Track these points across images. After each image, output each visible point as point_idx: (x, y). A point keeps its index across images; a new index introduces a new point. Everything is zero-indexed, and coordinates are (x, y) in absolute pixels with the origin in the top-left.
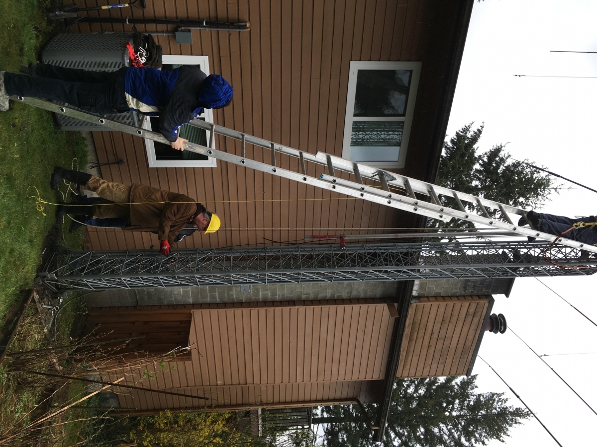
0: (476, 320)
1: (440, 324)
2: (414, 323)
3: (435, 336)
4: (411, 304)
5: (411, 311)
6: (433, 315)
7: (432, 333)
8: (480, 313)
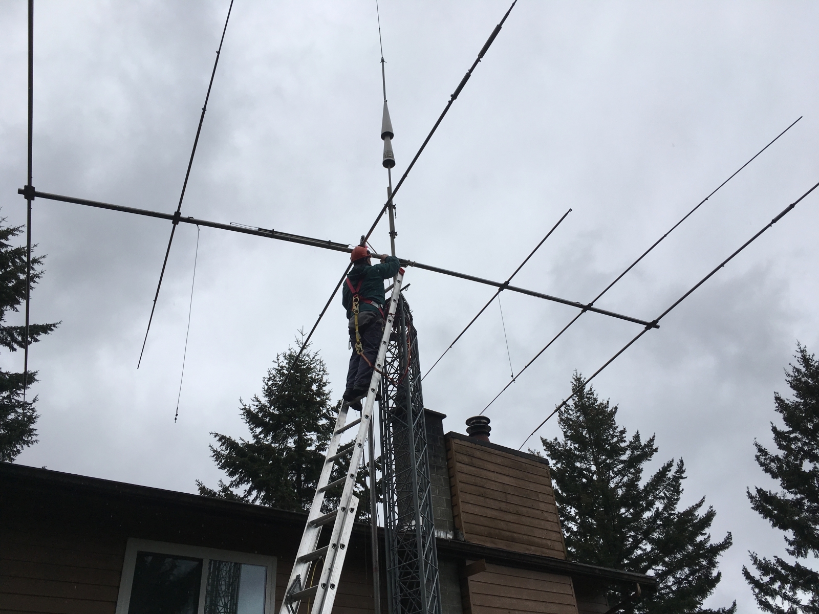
0: (478, 454)
1: (487, 500)
2: (490, 536)
3: (503, 506)
4: (465, 541)
5: (476, 541)
6: (477, 510)
7: (500, 510)
8: (468, 449)
